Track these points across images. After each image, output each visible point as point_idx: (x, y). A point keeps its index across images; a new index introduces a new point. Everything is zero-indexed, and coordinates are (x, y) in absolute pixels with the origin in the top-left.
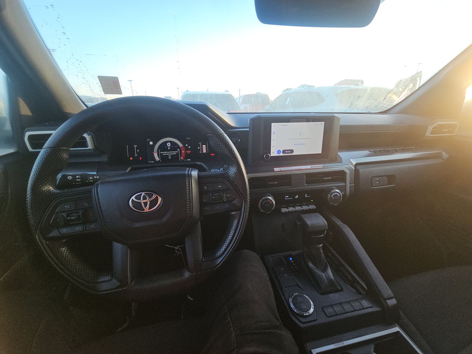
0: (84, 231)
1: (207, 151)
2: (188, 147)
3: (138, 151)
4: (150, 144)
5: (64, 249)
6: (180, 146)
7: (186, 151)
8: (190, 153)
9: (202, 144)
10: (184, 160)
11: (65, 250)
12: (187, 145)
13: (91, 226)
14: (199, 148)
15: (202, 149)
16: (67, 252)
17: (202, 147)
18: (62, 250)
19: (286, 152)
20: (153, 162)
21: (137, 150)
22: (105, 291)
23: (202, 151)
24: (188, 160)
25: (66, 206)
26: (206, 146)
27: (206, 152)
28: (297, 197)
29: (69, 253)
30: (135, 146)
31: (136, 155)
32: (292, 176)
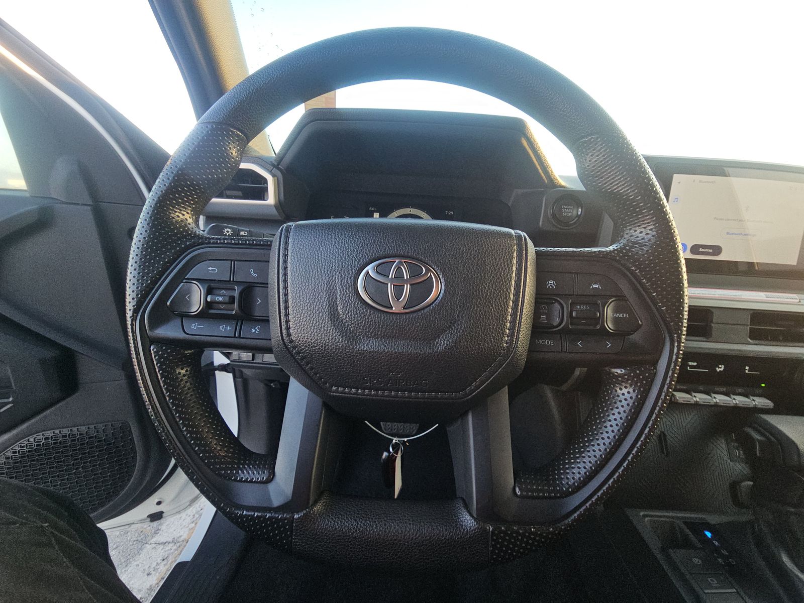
0: (235, 337)
5: (183, 372)
11: (184, 375)
13: (253, 330)
16: (186, 382)
18: (180, 373)
19: (701, 250)
22: (249, 508)
25: (210, 268)
28: (722, 369)
29: (191, 384)
32: (712, 313)
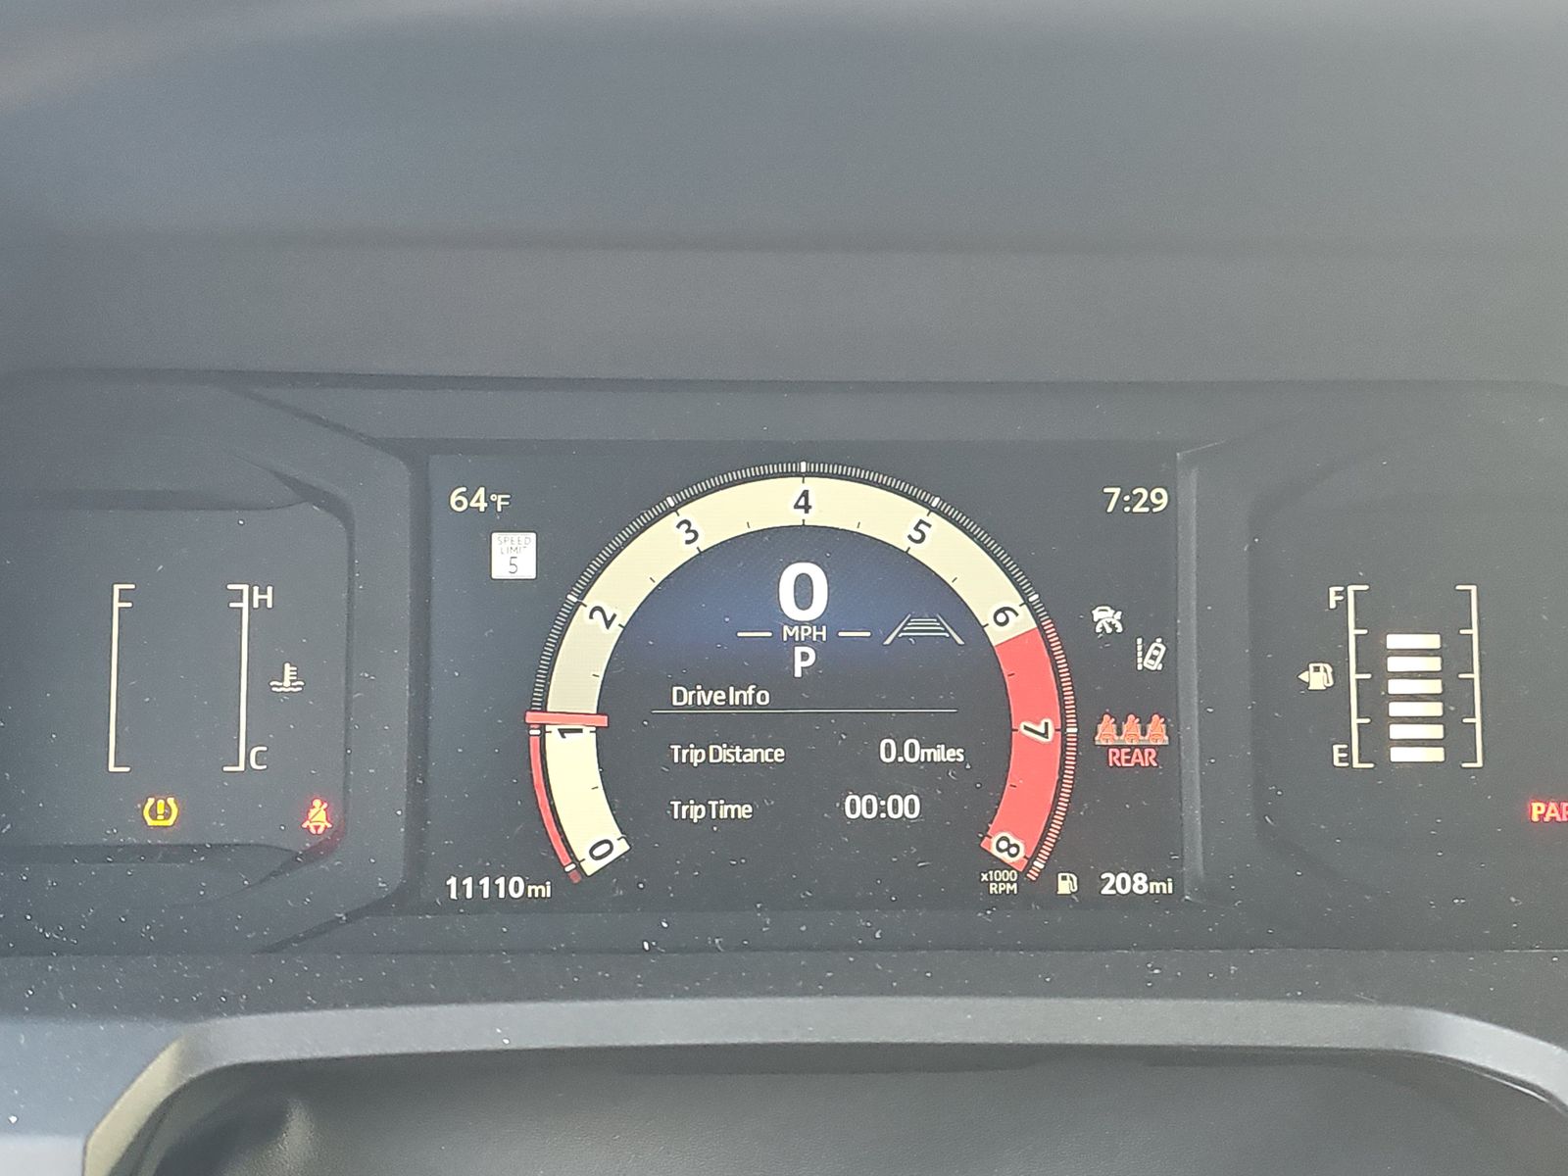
1: (1456, 739)
2: (1121, 645)
3: (289, 681)
4: (500, 570)
6: (996, 635)
7: (1087, 732)
8: (1149, 759)
9: (1378, 620)
10: (1049, 875)
12: (1106, 617)
14: (1318, 679)
15: (1375, 700)
17: (1374, 657)
20: (515, 887)
21: (265, 670)
23: (1376, 739)
24: (1115, 884)
26: (1453, 655)
27: (1437, 755)
30: (249, 598)
31: (247, 758)
